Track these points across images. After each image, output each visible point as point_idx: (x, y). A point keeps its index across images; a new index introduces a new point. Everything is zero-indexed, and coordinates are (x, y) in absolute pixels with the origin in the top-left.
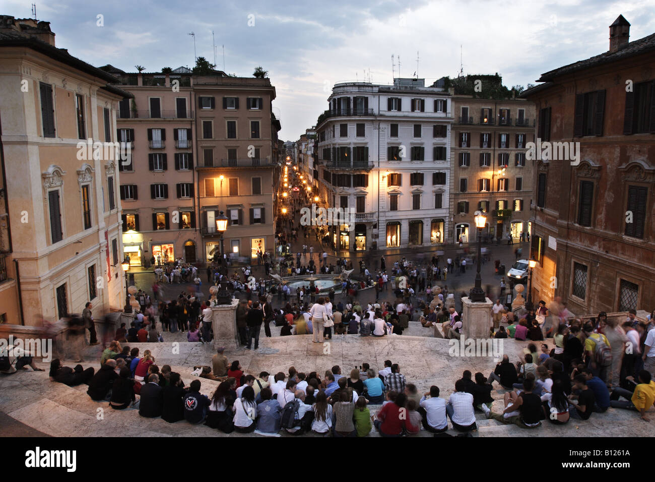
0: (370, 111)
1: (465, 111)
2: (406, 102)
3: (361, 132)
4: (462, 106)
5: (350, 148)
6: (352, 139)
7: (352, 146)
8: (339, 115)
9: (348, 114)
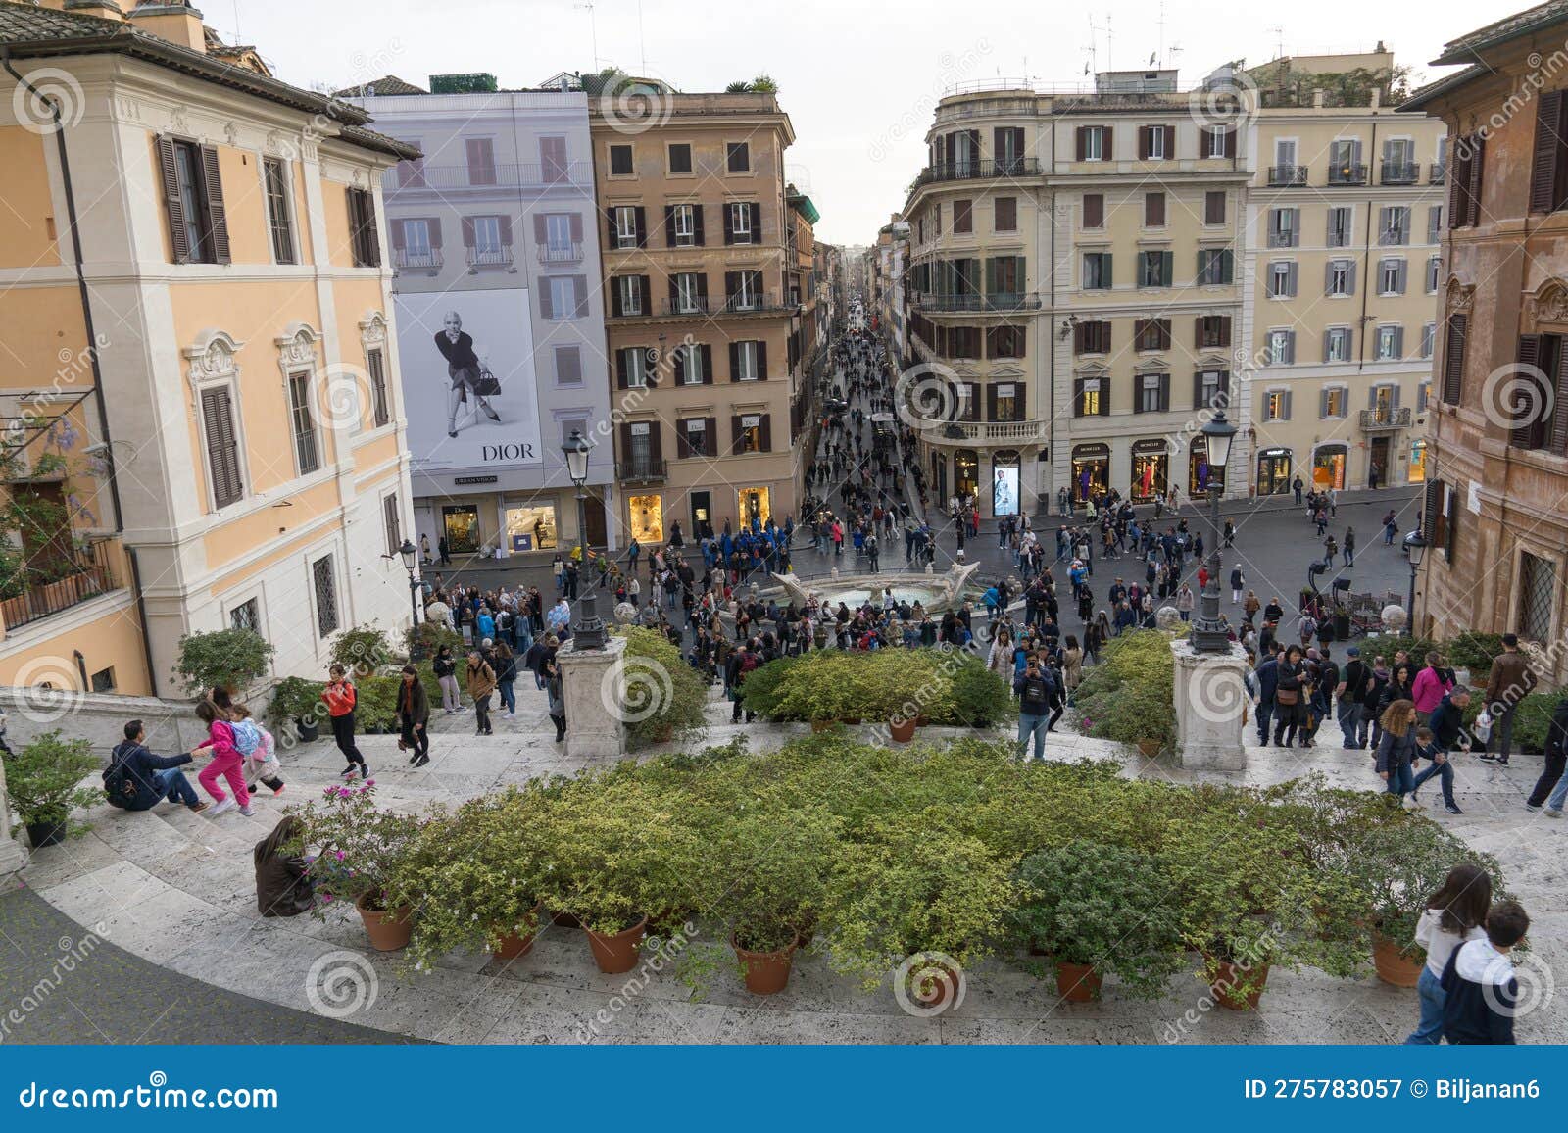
0: (1028, 165)
1: (1285, 149)
2: (1126, 134)
3: (1006, 219)
4: (1278, 139)
5: (977, 262)
6: (984, 239)
7: (982, 257)
8: (951, 177)
9: (975, 173)
